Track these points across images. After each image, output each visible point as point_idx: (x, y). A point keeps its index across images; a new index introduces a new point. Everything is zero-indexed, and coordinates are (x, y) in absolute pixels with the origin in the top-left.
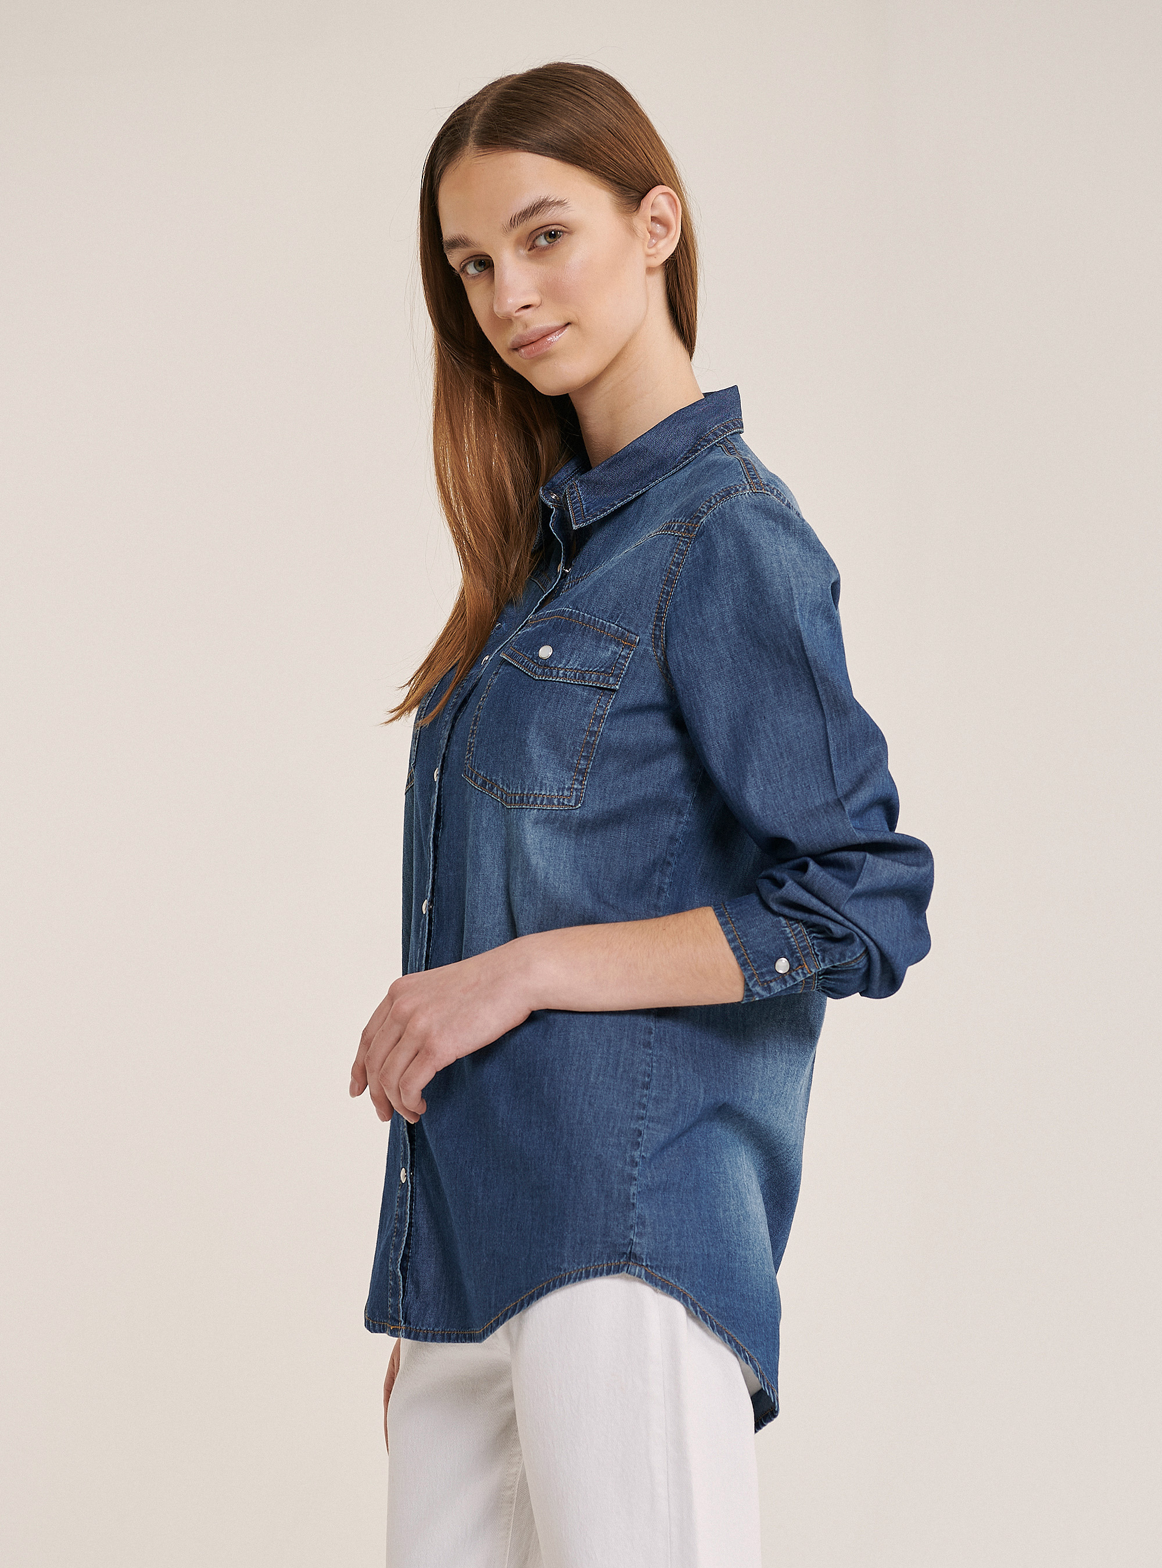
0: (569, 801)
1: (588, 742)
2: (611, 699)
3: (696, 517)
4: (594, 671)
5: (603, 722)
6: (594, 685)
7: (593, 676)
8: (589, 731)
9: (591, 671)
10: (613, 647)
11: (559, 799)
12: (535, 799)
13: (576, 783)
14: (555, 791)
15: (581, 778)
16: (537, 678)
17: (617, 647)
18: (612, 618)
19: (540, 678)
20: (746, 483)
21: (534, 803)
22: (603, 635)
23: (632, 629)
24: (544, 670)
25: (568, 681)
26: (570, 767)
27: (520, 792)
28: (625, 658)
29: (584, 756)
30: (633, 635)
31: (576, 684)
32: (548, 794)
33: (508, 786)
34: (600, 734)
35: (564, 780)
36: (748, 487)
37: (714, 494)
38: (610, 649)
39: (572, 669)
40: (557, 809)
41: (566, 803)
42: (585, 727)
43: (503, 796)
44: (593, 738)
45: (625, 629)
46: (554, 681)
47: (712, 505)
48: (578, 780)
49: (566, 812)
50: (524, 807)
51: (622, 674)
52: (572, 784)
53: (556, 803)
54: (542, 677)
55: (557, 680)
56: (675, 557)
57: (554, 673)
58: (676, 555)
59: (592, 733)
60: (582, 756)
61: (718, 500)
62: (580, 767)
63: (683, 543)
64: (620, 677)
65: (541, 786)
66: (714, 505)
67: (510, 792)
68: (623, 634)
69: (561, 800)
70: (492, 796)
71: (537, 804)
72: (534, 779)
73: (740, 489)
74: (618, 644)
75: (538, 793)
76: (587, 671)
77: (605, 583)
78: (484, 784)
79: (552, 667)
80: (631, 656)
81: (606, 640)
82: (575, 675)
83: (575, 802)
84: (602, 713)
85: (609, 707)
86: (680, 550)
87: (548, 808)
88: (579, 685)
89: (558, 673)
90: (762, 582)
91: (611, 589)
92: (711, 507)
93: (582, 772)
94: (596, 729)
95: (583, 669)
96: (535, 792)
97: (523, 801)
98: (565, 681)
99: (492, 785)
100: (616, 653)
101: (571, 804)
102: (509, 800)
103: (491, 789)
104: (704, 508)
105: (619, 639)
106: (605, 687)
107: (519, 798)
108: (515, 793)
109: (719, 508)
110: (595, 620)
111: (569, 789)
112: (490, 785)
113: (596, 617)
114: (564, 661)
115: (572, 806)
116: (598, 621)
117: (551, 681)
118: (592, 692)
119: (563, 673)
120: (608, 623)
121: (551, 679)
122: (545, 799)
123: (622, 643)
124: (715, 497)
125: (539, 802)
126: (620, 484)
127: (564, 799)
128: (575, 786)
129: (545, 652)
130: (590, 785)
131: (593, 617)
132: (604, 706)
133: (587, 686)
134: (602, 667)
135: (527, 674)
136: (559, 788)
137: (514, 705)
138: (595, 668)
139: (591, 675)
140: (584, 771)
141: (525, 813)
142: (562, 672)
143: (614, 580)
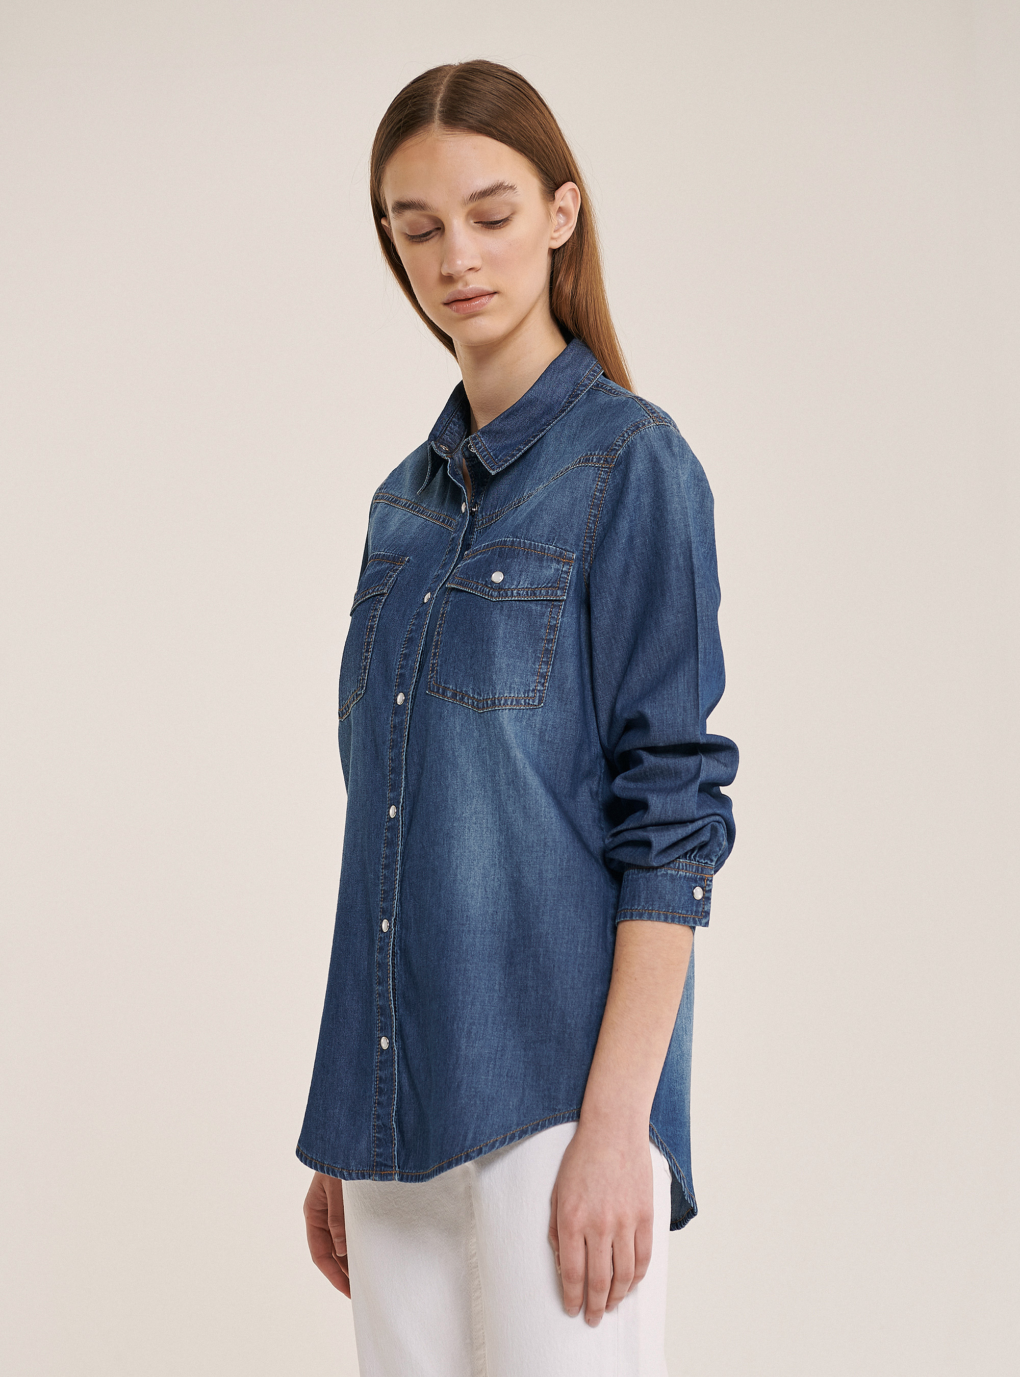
0: (534, 701)
1: (547, 649)
2: (561, 609)
3: (612, 450)
4: (543, 587)
5: (557, 630)
6: (545, 599)
7: (542, 591)
8: (547, 640)
9: (540, 588)
10: (554, 565)
11: (525, 700)
12: (506, 700)
13: (539, 685)
14: (522, 693)
15: (543, 681)
16: (495, 600)
17: (558, 565)
18: (549, 541)
19: (498, 600)
20: (649, 417)
21: (505, 703)
22: (544, 556)
23: (568, 548)
24: (499, 592)
25: (523, 599)
26: (533, 672)
27: (491, 697)
28: (567, 573)
29: (544, 661)
30: (570, 553)
31: (529, 600)
32: (516, 696)
33: (478, 694)
34: (556, 640)
35: (529, 683)
36: (652, 421)
37: (625, 430)
38: (553, 567)
39: (523, 588)
40: (524, 708)
41: (531, 703)
42: (542, 636)
43: (474, 703)
44: (551, 645)
45: (562, 549)
46: (510, 600)
47: (625, 439)
48: (540, 682)
49: (531, 711)
50: (496, 708)
51: (567, 586)
52: (536, 686)
53: (523, 704)
54: (499, 599)
55: (513, 599)
56: (598, 485)
57: (509, 593)
58: (599, 483)
59: (550, 641)
60: (542, 661)
61: (630, 434)
62: (541, 671)
63: (604, 472)
64: (566, 589)
65: (510, 690)
66: (627, 438)
67: (481, 698)
68: (561, 553)
69: (527, 701)
70: (464, 705)
71: (508, 705)
72: (504, 684)
73: (646, 423)
74: (558, 562)
75: (508, 696)
76: (536, 588)
77: (539, 512)
78: (454, 696)
79: (506, 589)
80: (571, 570)
81: (547, 560)
82: (527, 592)
83: (539, 701)
84: (555, 622)
85: (560, 617)
86: (602, 478)
87: (517, 708)
88: (532, 600)
89: (512, 593)
90: (664, 501)
91: (545, 517)
92: (625, 440)
93: (543, 676)
94: (552, 637)
95: (533, 587)
96: (505, 695)
97: (495, 704)
98: (520, 599)
99: (462, 696)
100: (558, 570)
101: (535, 704)
102: (480, 705)
103: (462, 699)
104: (619, 442)
105: (559, 558)
106: (554, 599)
107: (491, 701)
108: (486, 699)
109: (632, 440)
110: (535, 545)
111: (533, 690)
112: (460, 696)
113: (535, 542)
114: (515, 583)
115: (536, 705)
116: (538, 545)
117: (507, 600)
118: (544, 606)
119: (517, 593)
120: (547, 546)
121: (507, 599)
122: (515, 700)
123: (561, 561)
124: (627, 432)
125: (509, 703)
126: (518, 431)
127: (529, 700)
128: (538, 688)
129: (498, 577)
130: (551, 686)
131: (533, 543)
132: (556, 617)
133: (539, 600)
134: (549, 583)
135: (484, 598)
136: (525, 691)
137: (478, 625)
138: (543, 584)
139: (541, 592)
140: (545, 674)
141: (498, 714)
142: (515, 591)
143: (547, 509)
